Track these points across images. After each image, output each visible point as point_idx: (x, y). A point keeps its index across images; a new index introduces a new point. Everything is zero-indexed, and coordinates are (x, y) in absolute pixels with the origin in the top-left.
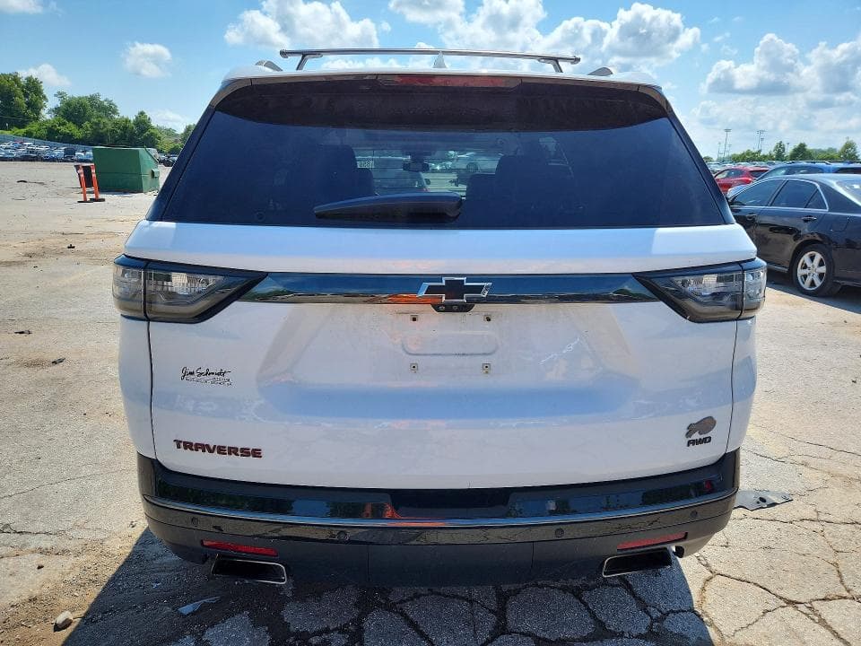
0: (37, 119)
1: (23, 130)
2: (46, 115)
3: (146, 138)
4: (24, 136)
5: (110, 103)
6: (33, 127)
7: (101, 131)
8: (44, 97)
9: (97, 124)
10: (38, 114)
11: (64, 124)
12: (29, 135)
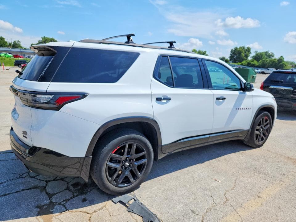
0: (246, 60)
1: (241, 63)
2: (250, 58)
3: (281, 65)
4: (240, 65)
5: (272, 53)
6: (244, 62)
7: (265, 63)
8: (251, 53)
9: (264, 61)
10: (247, 58)
11: (253, 61)
12: (242, 65)
